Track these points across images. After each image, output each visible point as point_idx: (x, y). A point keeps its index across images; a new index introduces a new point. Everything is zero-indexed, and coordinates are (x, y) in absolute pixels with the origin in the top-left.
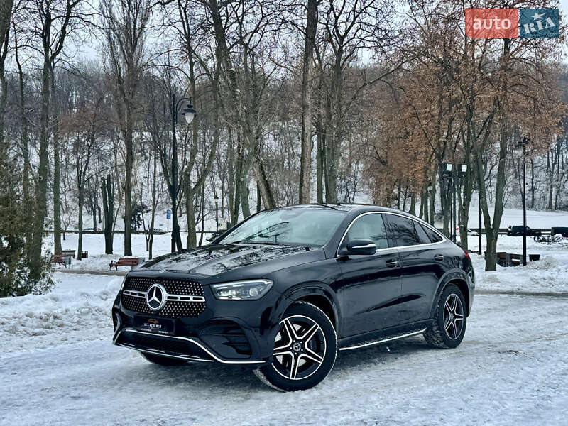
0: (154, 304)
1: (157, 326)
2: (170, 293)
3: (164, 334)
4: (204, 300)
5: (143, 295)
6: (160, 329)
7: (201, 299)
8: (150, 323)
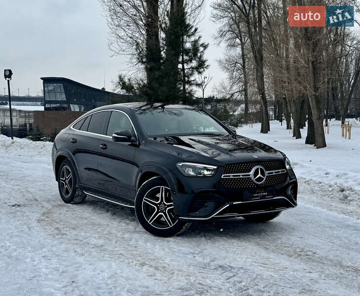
0: (260, 179)
1: (264, 194)
2: (267, 171)
3: (269, 198)
4: (286, 172)
5: (249, 175)
6: (266, 195)
7: (284, 171)
8: (258, 193)
